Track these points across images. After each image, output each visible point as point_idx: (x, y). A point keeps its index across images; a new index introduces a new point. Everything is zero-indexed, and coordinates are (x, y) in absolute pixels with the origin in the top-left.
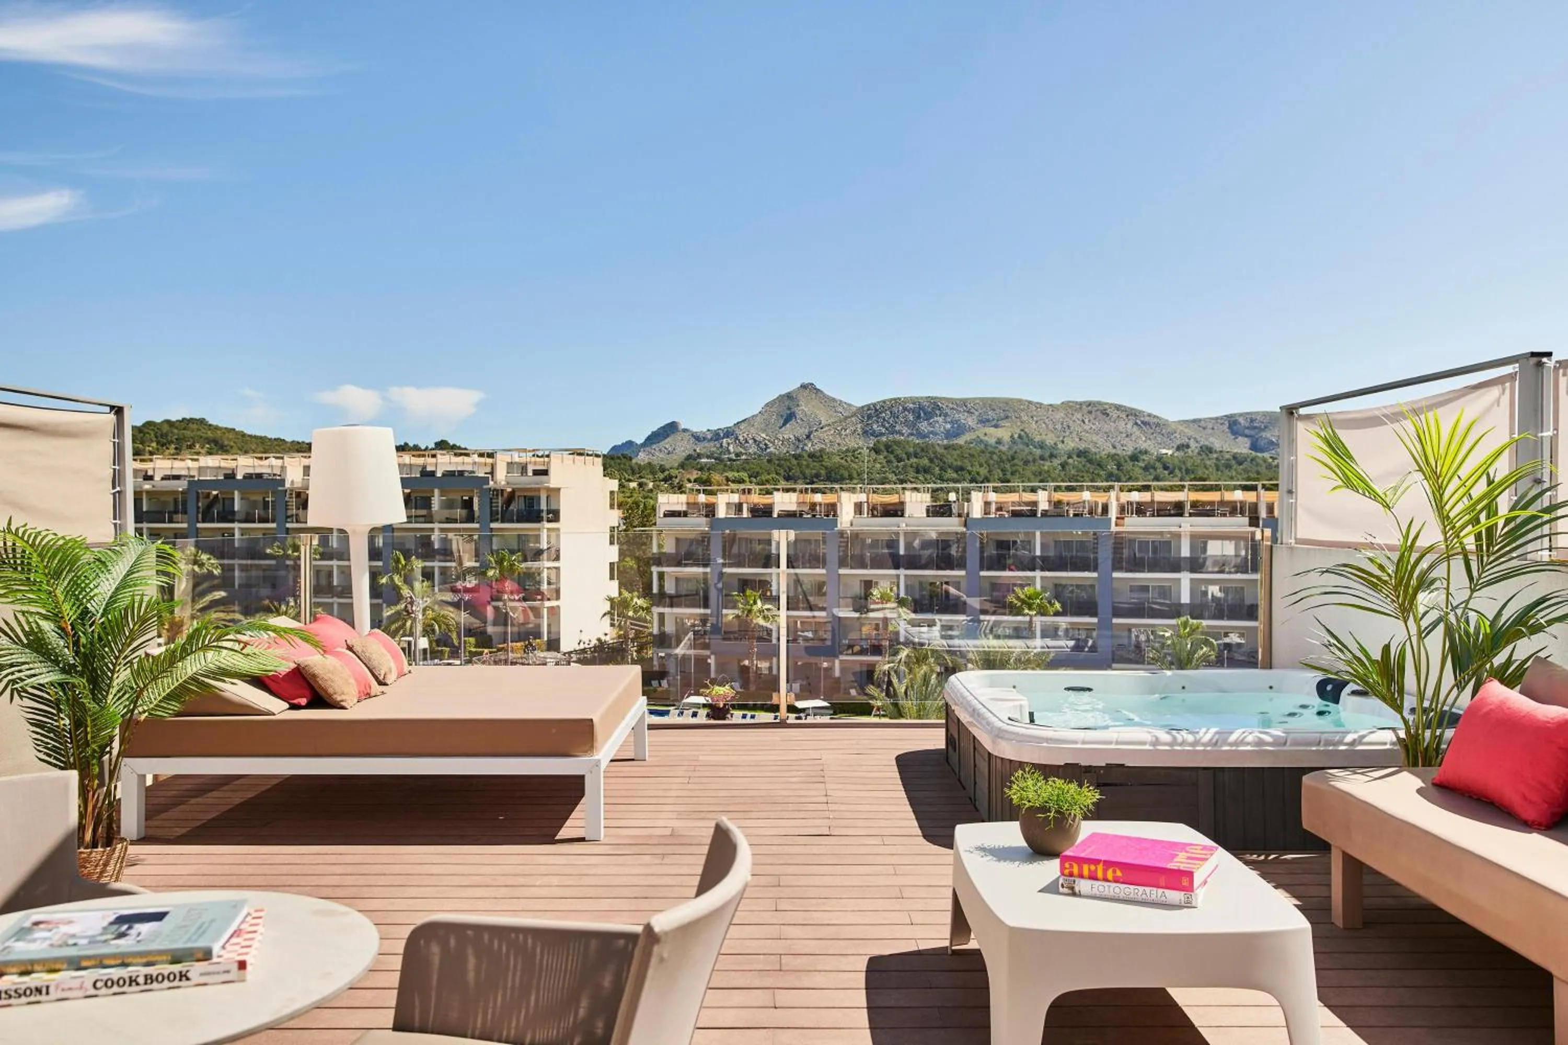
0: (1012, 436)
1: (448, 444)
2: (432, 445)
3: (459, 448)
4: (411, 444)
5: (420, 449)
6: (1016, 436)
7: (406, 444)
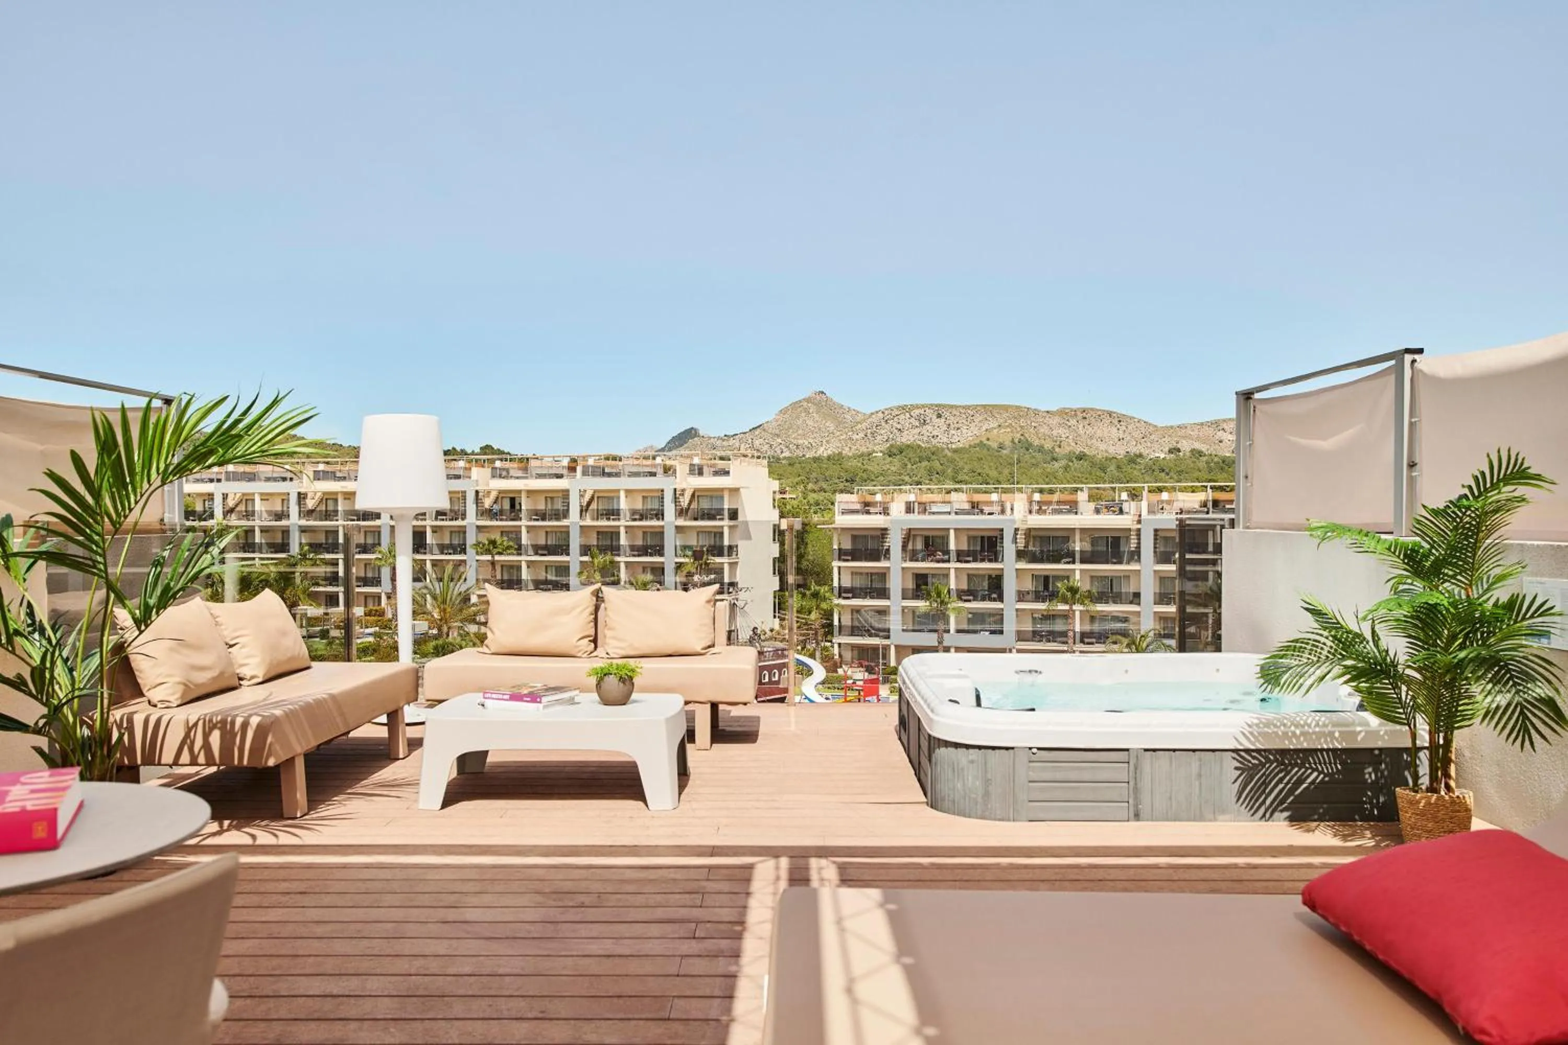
0: (1013, 441)
1: (493, 448)
2: (477, 450)
3: (503, 453)
4: (458, 449)
5: (466, 454)
6: (1016, 441)
7: (454, 449)
